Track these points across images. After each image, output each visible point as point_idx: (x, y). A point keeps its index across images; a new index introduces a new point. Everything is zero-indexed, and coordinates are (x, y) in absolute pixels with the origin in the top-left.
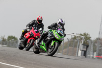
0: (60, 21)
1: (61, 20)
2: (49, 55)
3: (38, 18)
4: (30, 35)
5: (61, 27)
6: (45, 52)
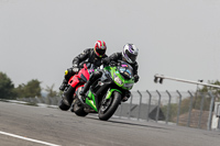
0: (127, 48)
1: (130, 45)
2: (101, 119)
3: (97, 46)
4: (80, 79)
5: (130, 61)
6: (95, 112)
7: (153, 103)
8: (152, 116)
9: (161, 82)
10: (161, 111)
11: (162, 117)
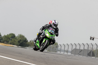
7: (90, 49)
8: (89, 55)
9: (93, 39)
10: (93, 53)
11: (93, 55)
